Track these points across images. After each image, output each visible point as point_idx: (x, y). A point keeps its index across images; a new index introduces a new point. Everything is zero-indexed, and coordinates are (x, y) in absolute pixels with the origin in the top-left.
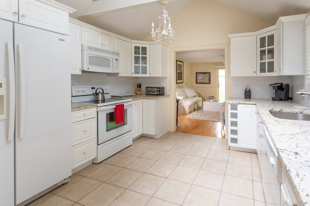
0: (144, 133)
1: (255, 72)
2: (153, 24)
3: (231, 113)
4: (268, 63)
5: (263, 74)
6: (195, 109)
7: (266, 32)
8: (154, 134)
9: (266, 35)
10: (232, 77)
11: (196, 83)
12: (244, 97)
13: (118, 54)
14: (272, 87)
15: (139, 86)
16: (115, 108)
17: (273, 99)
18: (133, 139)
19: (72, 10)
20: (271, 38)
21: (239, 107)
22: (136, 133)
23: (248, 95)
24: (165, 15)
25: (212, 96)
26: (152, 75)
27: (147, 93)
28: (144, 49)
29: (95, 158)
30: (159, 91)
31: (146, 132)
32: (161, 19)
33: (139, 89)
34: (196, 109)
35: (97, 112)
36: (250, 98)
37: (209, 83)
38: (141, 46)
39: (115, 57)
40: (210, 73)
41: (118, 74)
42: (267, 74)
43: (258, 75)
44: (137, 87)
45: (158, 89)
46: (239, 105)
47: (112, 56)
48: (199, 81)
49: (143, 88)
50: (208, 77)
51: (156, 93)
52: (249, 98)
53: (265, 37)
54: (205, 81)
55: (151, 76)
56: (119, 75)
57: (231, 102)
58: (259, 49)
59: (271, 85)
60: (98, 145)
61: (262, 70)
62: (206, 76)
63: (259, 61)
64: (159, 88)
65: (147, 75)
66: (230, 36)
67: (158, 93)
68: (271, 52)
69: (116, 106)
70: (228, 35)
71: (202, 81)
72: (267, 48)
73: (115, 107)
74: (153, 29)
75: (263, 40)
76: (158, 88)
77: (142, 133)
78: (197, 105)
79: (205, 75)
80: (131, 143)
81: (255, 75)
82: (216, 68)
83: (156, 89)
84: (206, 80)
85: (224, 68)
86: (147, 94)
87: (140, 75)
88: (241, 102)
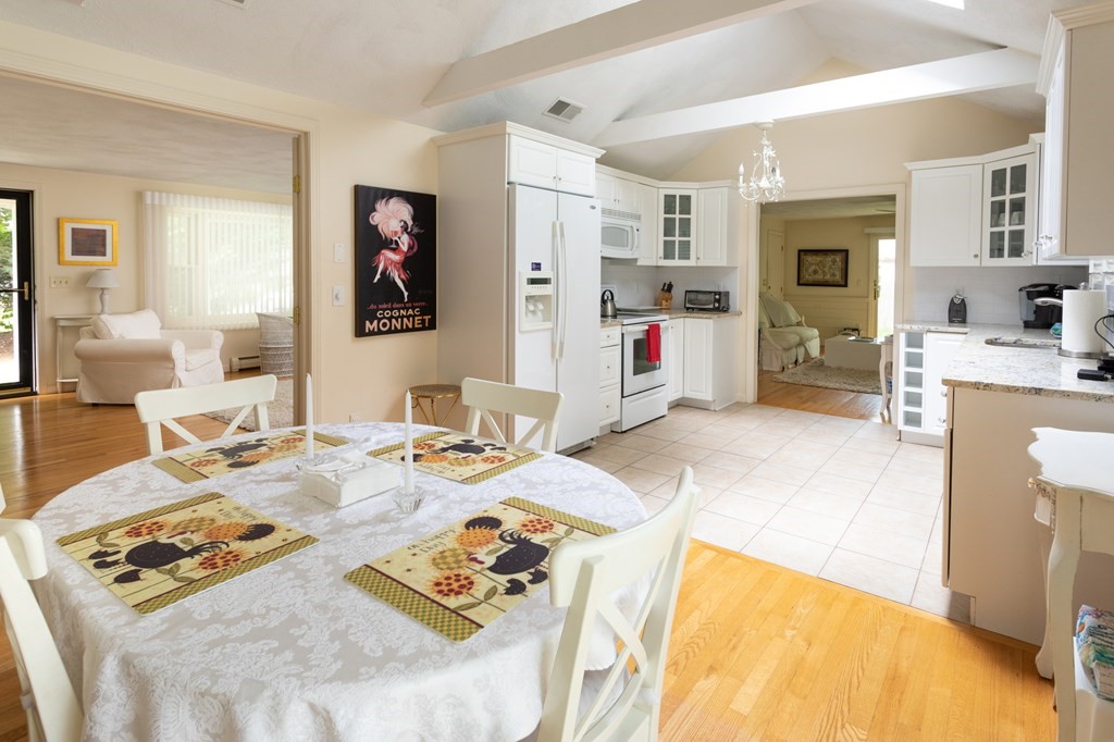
0: (686, 395)
1: (976, 256)
2: (742, 169)
3: (908, 354)
4: (1011, 233)
5: (997, 262)
6: (796, 361)
7: (1006, 159)
8: (710, 399)
9: (1008, 165)
10: (917, 268)
11: (799, 284)
12: (947, 320)
13: (638, 218)
14: (1024, 293)
15: (669, 288)
16: (648, 331)
17: (1028, 325)
18: (669, 403)
19: (600, 153)
20: (1019, 173)
21: (928, 339)
22: (671, 393)
23: (958, 313)
24: (768, 152)
25: (854, 327)
26: (703, 263)
27: (688, 305)
28: (686, 200)
29: (617, 422)
30: (718, 301)
31: (690, 394)
32: (758, 157)
33: (667, 294)
34: (801, 361)
35: (623, 334)
36: (963, 321)
37: (843, 283)
38: (678, 193)
39: (635, 225)
40: (847, 251)
41: (636, 260)
42: (1007, 261)
43: (984, 264)
44: (663, 290)
45: (717, 297)
46: (929, 334)
47: (630, 223)
48: (807, 277)
49: (678, 294)
50: (839, 264)
51: (711, 306)
52: (960, 322)
53: (1005, 169)
54: (828, 277)
55: (699, 264)
56: (639, 263)
57: (907, 327)
58: (989, 199)
59: (1021, 290)
60: (623, 397)
61: (997, 251)
62: (834, 262)
63: (988, 230)
64: (720, 293)
65: (691, 263)
66: (910, 166)
67: (717, 305)
68: (1018, 206)
69: (650, 326)
70: (906, 164)
71: (819, 277)
72: (1008, 197)
73: (647, 328)
74: (741, 178)
75: (998, 176)
76: (715, 293)
77: (681, 396)
78: (801, 351)
79: (829, 259)
80: (665, 412)
81: (976, 263)
82: (869, 235)
83: (712, 297)
84: (834, 275)
85: (892, 236)
86: (688, 309)
87: (677, 262)
88: (933, 328)
